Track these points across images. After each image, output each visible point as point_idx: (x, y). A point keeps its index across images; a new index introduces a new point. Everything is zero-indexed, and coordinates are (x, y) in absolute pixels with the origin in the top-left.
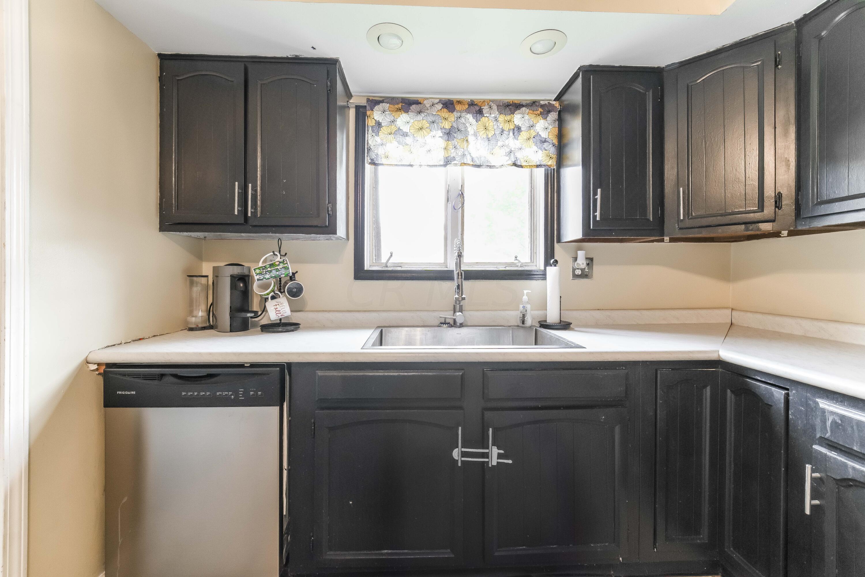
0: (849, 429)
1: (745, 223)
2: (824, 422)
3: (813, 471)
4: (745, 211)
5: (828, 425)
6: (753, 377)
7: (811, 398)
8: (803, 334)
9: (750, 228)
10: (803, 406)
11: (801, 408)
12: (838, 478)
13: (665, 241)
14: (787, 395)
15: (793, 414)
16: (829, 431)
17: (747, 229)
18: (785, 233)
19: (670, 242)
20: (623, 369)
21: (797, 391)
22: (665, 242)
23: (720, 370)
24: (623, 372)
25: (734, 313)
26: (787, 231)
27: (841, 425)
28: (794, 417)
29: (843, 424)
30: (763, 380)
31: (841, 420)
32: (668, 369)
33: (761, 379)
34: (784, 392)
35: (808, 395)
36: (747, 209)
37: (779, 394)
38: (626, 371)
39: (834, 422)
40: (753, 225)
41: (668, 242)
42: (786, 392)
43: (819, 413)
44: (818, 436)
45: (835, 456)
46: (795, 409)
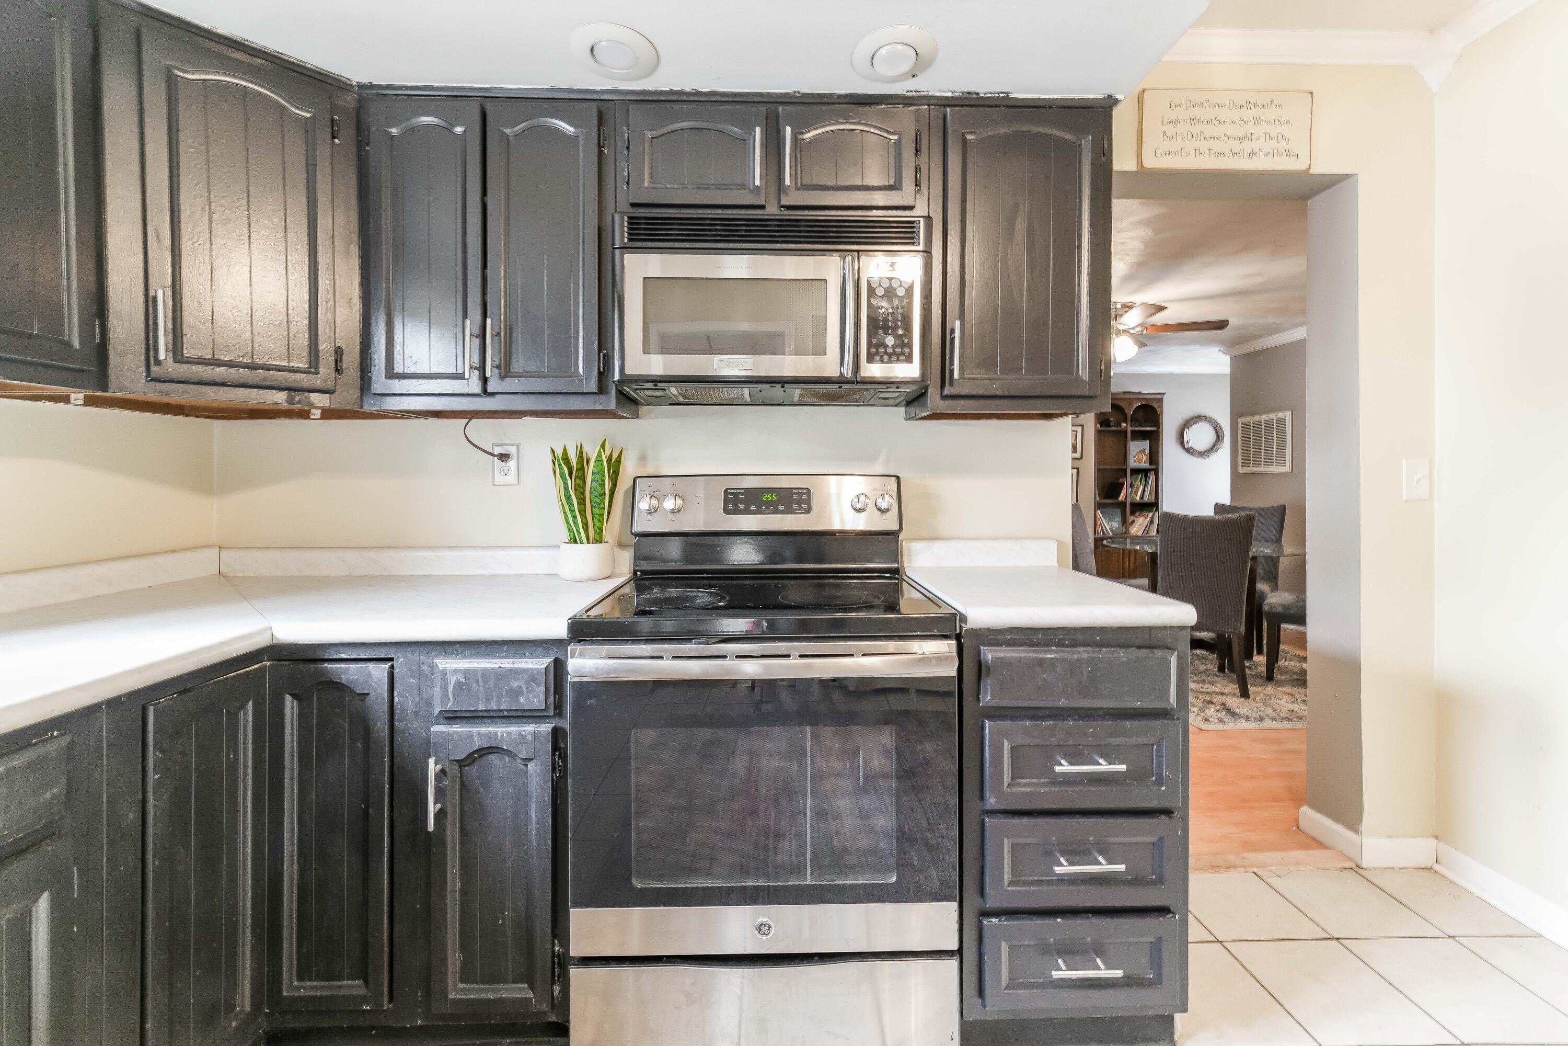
0: (474, 685)
1: (288, 389)
2: (444, 688)
3: (436, 764)
4: (288, 367)
5: (449, 691)
6: (335, 657)
7: (426, 660)
8: (347, 573)
9: (297, 399)
10: (413, 677)
11: (411, 681)
12: (463, 757)
13: (73, 401)
14: (392, 667)
15: (400, 695)
16: (451, 699)
17: (290, 400)
18: (317, 413)
19: (86, 404)
20: (53, 737)
21: (405, 657)
22: (74, 404)
23: (268, 663)
24: (56, 745)
25: (224, 554)
26: (320, 411)
27: (465, 684)
28: (401, 699)
29: (468, 682)
30: (352, 657)
31: (465, 678)
32: (170, 695)
33: (349, 657)
34: (387, 666)
35: (422, 657)
36: (292, 364)
37: (379, 671)
38: (67, 739)
39: (459, 685)
40: (301, 394)
41: (80, 405)
42: (390, 663)
43: (438, 679)
44: (437, 711)
45: (459, 730)
46: (403, 686)
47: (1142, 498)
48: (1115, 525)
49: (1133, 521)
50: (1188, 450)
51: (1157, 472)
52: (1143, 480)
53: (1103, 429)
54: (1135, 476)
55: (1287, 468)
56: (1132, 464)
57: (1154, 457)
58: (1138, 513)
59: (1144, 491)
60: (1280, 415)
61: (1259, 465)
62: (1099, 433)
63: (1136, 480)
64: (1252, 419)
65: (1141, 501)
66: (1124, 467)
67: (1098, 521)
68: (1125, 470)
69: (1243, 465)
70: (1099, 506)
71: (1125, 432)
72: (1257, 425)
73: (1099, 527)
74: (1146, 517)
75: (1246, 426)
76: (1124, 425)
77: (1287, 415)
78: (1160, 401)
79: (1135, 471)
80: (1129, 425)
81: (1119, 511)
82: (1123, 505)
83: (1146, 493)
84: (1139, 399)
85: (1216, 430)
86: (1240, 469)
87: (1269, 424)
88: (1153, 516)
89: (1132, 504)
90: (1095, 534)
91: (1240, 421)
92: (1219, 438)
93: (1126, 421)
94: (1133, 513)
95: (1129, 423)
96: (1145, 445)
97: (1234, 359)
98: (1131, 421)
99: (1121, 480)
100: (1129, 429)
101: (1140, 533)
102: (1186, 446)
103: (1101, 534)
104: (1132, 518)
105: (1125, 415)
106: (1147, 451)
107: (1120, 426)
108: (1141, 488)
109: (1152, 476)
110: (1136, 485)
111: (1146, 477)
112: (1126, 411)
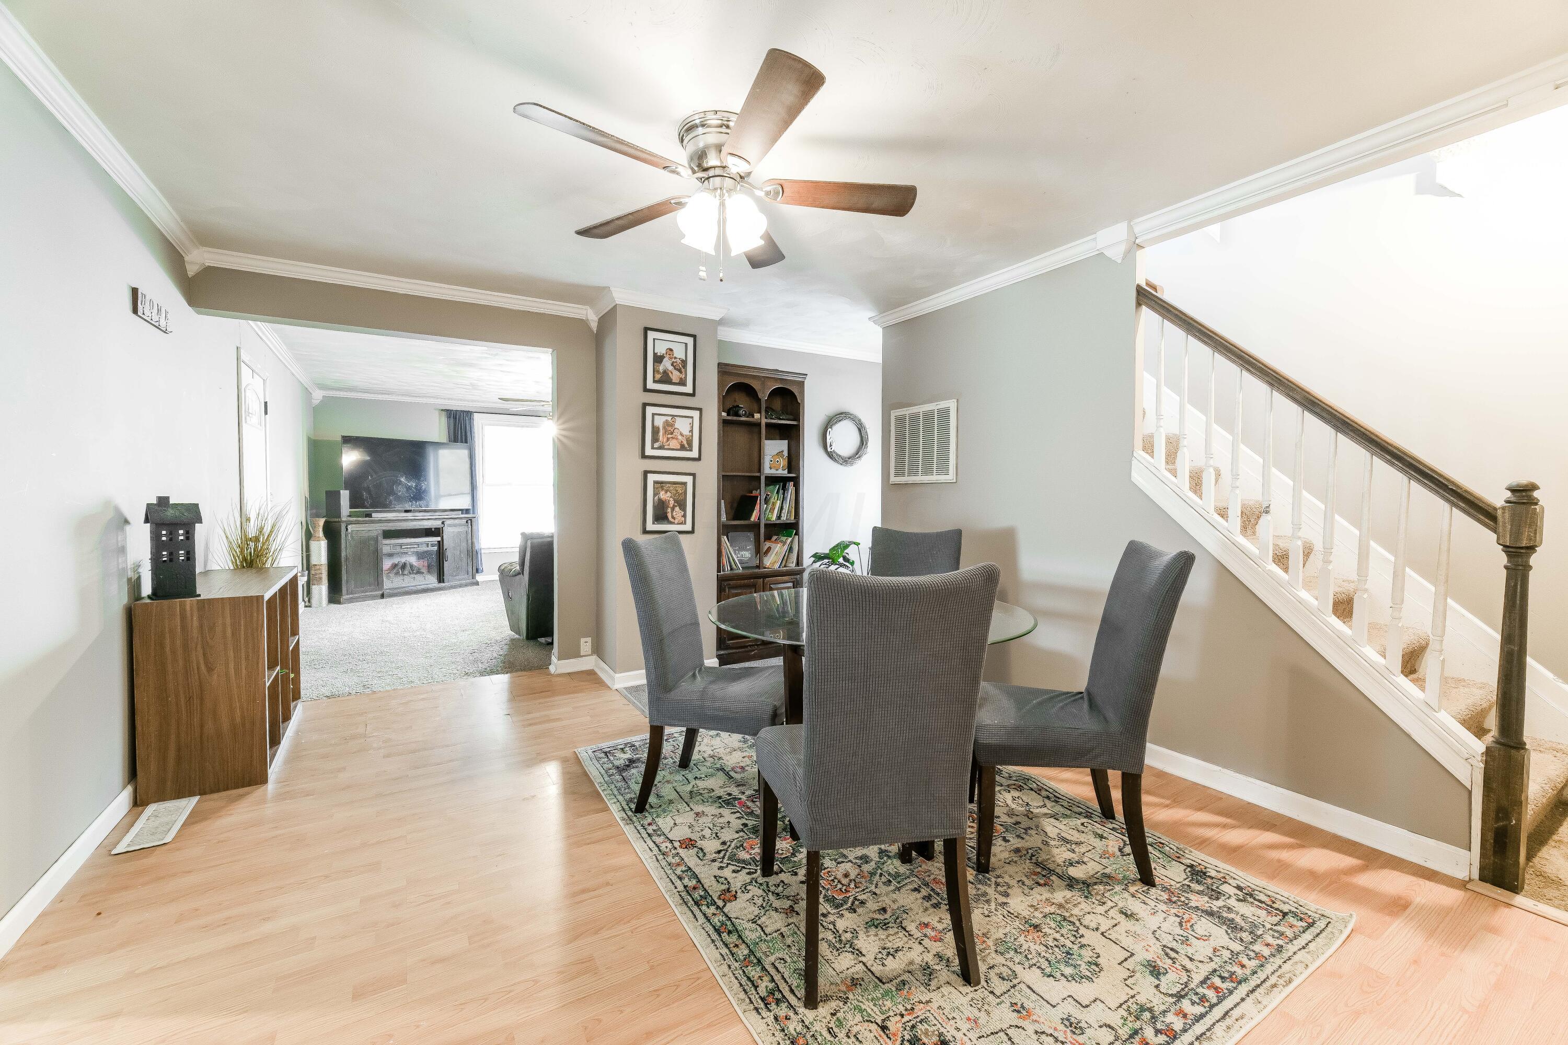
47: (779, 517)
48: (747, 555)
49: (769, 549)
50: (831, 455)
51: (796, 481)
52: (781, 491)
53: (729, 418)
54: (771, 487)
55: (951, 477)
56: (768, 470)
57: (794, 461)
58: (774, 538)
59: (781, 508)
60: (943, 405)
61: (916, 474)
62: (725, 423)
63: (772, 492)
64: (907, 411)
65: (778, 522)
66: (758, 474)
67: (723, 551)
68: (759, 478)
69: (897, 475)
70: (724, 530)
71: (759, 425)
72: (914, 418)
73: (724, 560)
74: (784, 543)
75: (900, 420)
76: (757, 416)
77: (951, 404)
78: (801, 384)
79: (772, 480)
80: (763, 418)
81: (751, 535)
82: (755, 527)
83: (783, 511)
84: (776, 380)
85: (860, 430)
86: (893, 479)
87: (928, 416)
88: (792, 542)
89: (766, 525)
90: (719, 571)
91: (894, 414)
92: (863, 442)
93: (760, 412)
94: (768, 538)
95: (763, 413)
96: (782, 445)
97: (889, 331)
98: (767, 412)
99: (755, 493)
100: (764, 421)
101: (776, 566)
102: (829, 450)
103: (727, 571)
104: (768, 544)
105: (758, 400)
106: (786, 453)
107: (753, 417)
108: (778, 503)
109: (791, 486)
110: (772, 500)
111: (784, 488)
112: (760, 395)
